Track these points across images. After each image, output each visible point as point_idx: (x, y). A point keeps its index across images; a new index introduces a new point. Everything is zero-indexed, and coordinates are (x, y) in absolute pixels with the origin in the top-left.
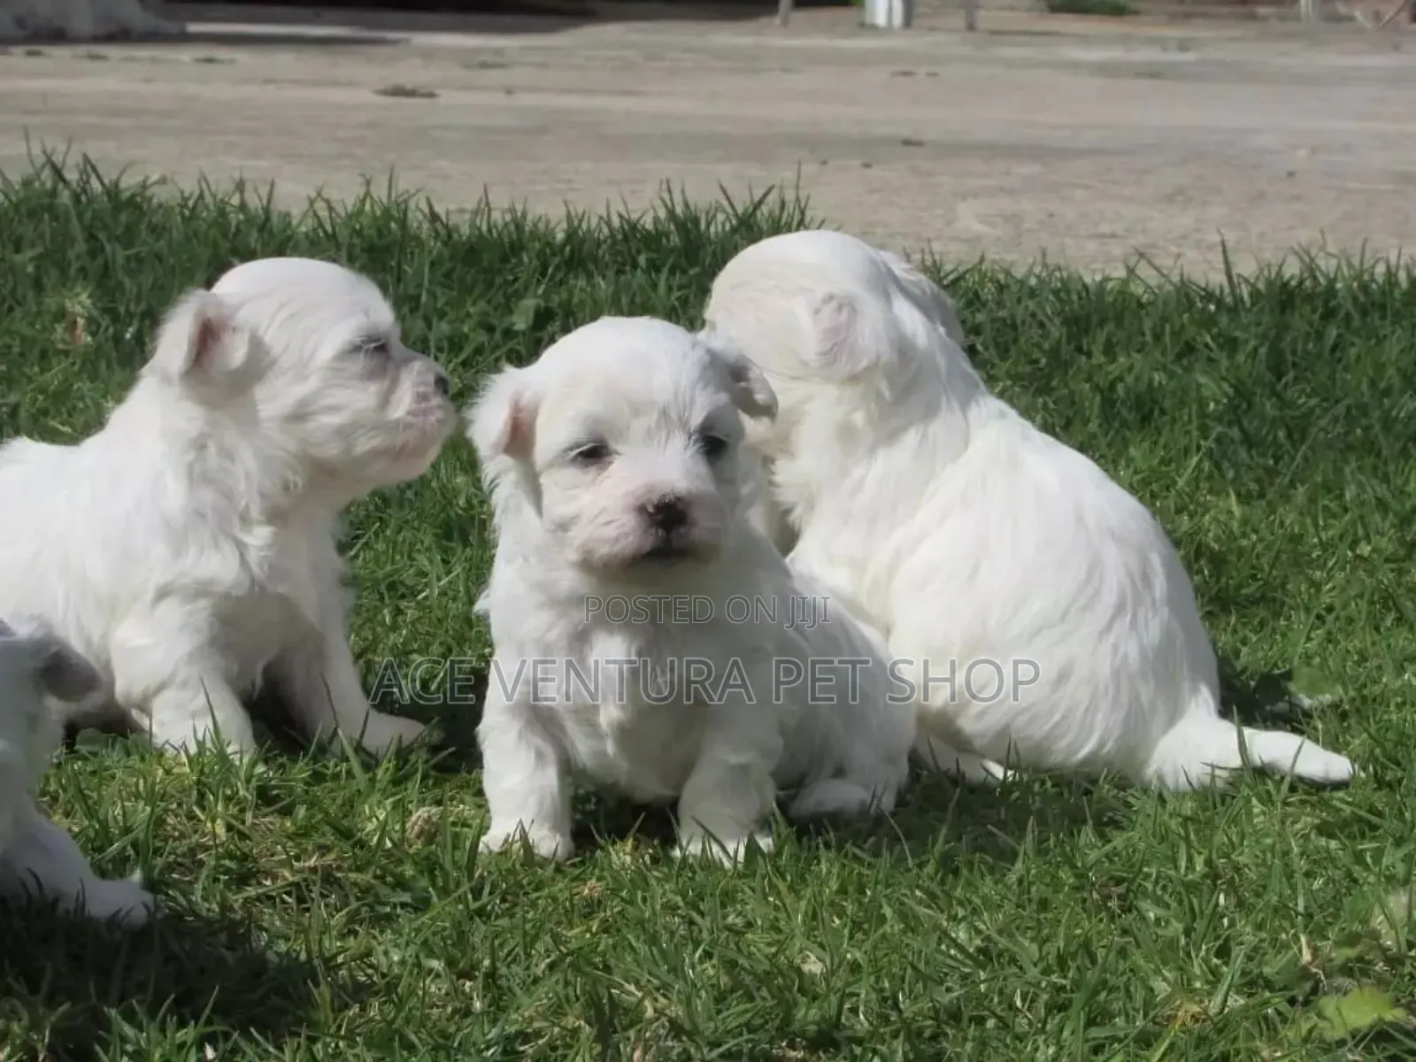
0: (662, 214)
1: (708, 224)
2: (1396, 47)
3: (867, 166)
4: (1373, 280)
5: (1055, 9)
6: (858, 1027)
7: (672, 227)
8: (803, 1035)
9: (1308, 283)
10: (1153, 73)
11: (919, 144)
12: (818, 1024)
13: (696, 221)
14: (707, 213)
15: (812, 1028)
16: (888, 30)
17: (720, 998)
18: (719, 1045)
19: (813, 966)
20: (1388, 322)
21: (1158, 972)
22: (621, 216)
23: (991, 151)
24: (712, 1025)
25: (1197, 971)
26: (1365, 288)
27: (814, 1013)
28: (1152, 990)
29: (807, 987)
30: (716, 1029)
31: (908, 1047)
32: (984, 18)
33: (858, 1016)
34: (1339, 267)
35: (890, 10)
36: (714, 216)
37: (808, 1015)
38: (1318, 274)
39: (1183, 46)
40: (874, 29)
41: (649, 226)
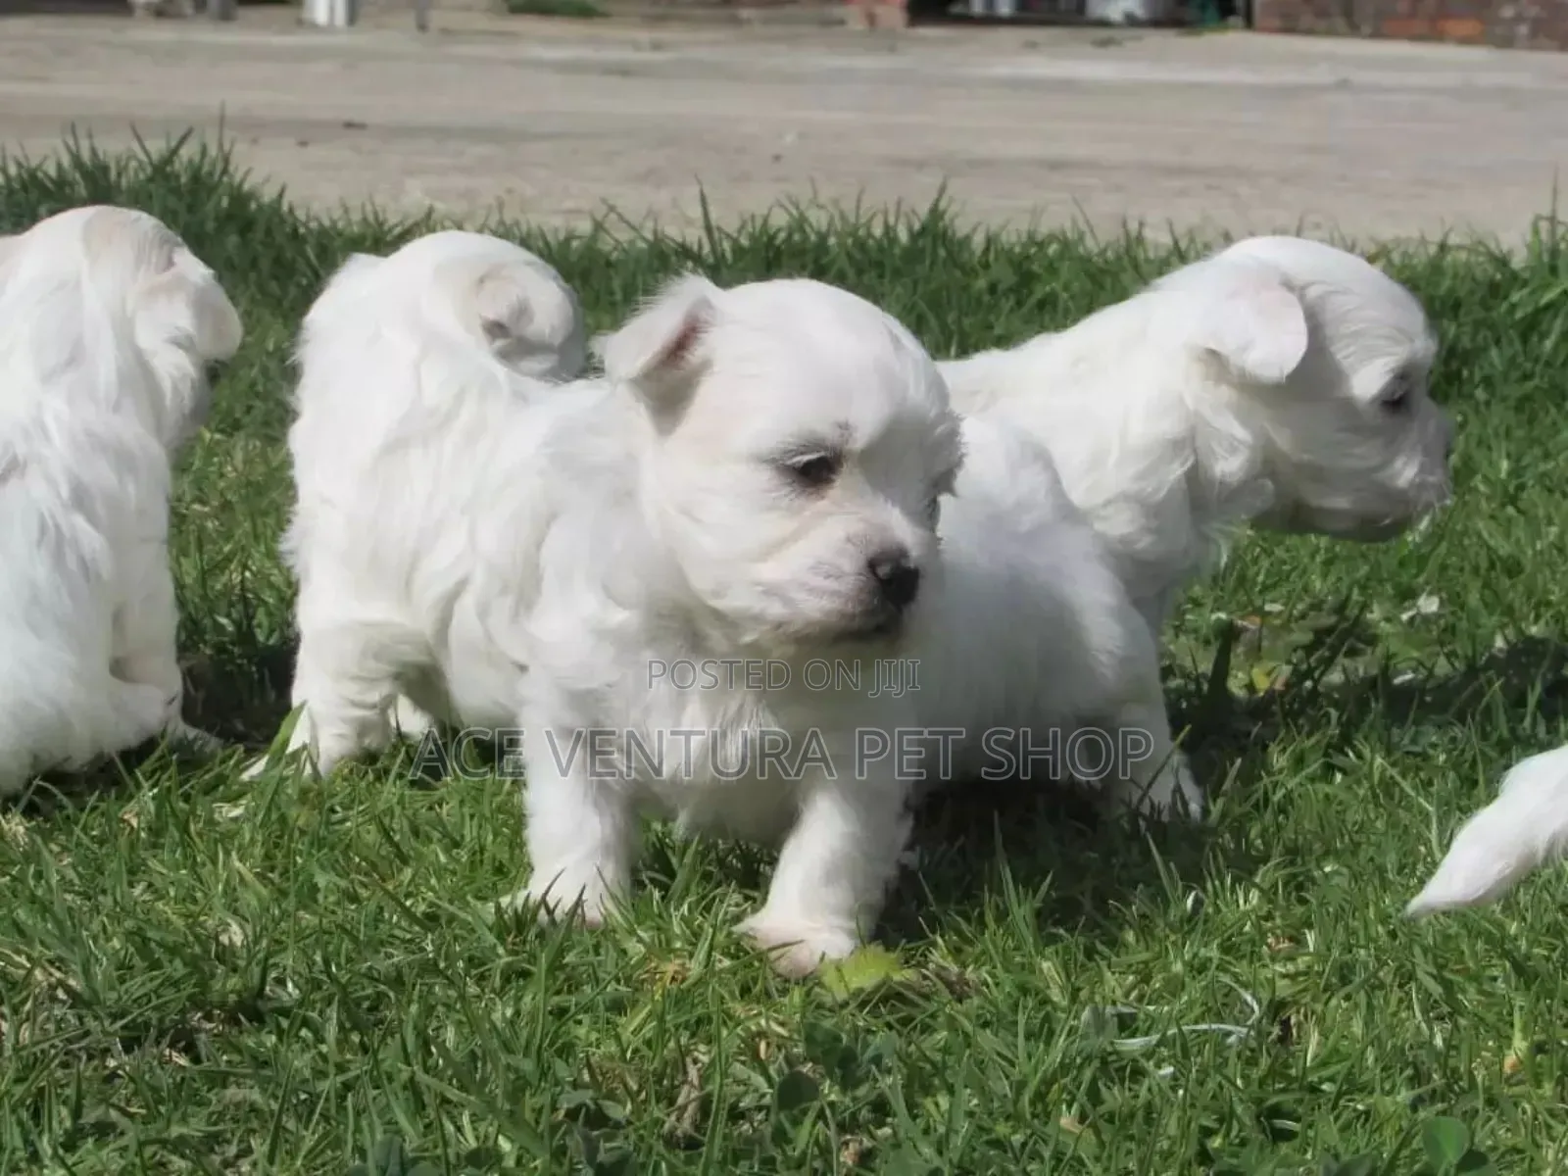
0: (66, 161)
1: (119, 175)
2: (892, 50)
3: (303, 144)
4: (870, 235)
5: (516, 10)
6: (286, 998)
7: (78, 176)
8: (222, 1006)
9: (797, 237)
10: (624, 71)
11: (361, 126)
12: (239, 993)
13: (105, 169)
14: (118, 163)
15: (233, 998)
16: (330, 29)
17: (124, 968)
18: (123, 1017)
19: (235, 935)
20: (886, 280)
21: (632, 932)
22: (19, 165)
23: (443, 133)
24: (114, 995)
25: (677, 930)
26: (861, 245)
27: (234, 982)
28: (624, 952)
29: (225, 955)
30: (120, 998)
31: (344, 1017)
32: (437, 18)
33: (285, 986)
34: (830, 224)
35: (332, 10)
36: (126, 167)
37: (227, 985)
38: (808, 229)
39: (656, 46)
40: (314, 27)
41: (52, 172)
